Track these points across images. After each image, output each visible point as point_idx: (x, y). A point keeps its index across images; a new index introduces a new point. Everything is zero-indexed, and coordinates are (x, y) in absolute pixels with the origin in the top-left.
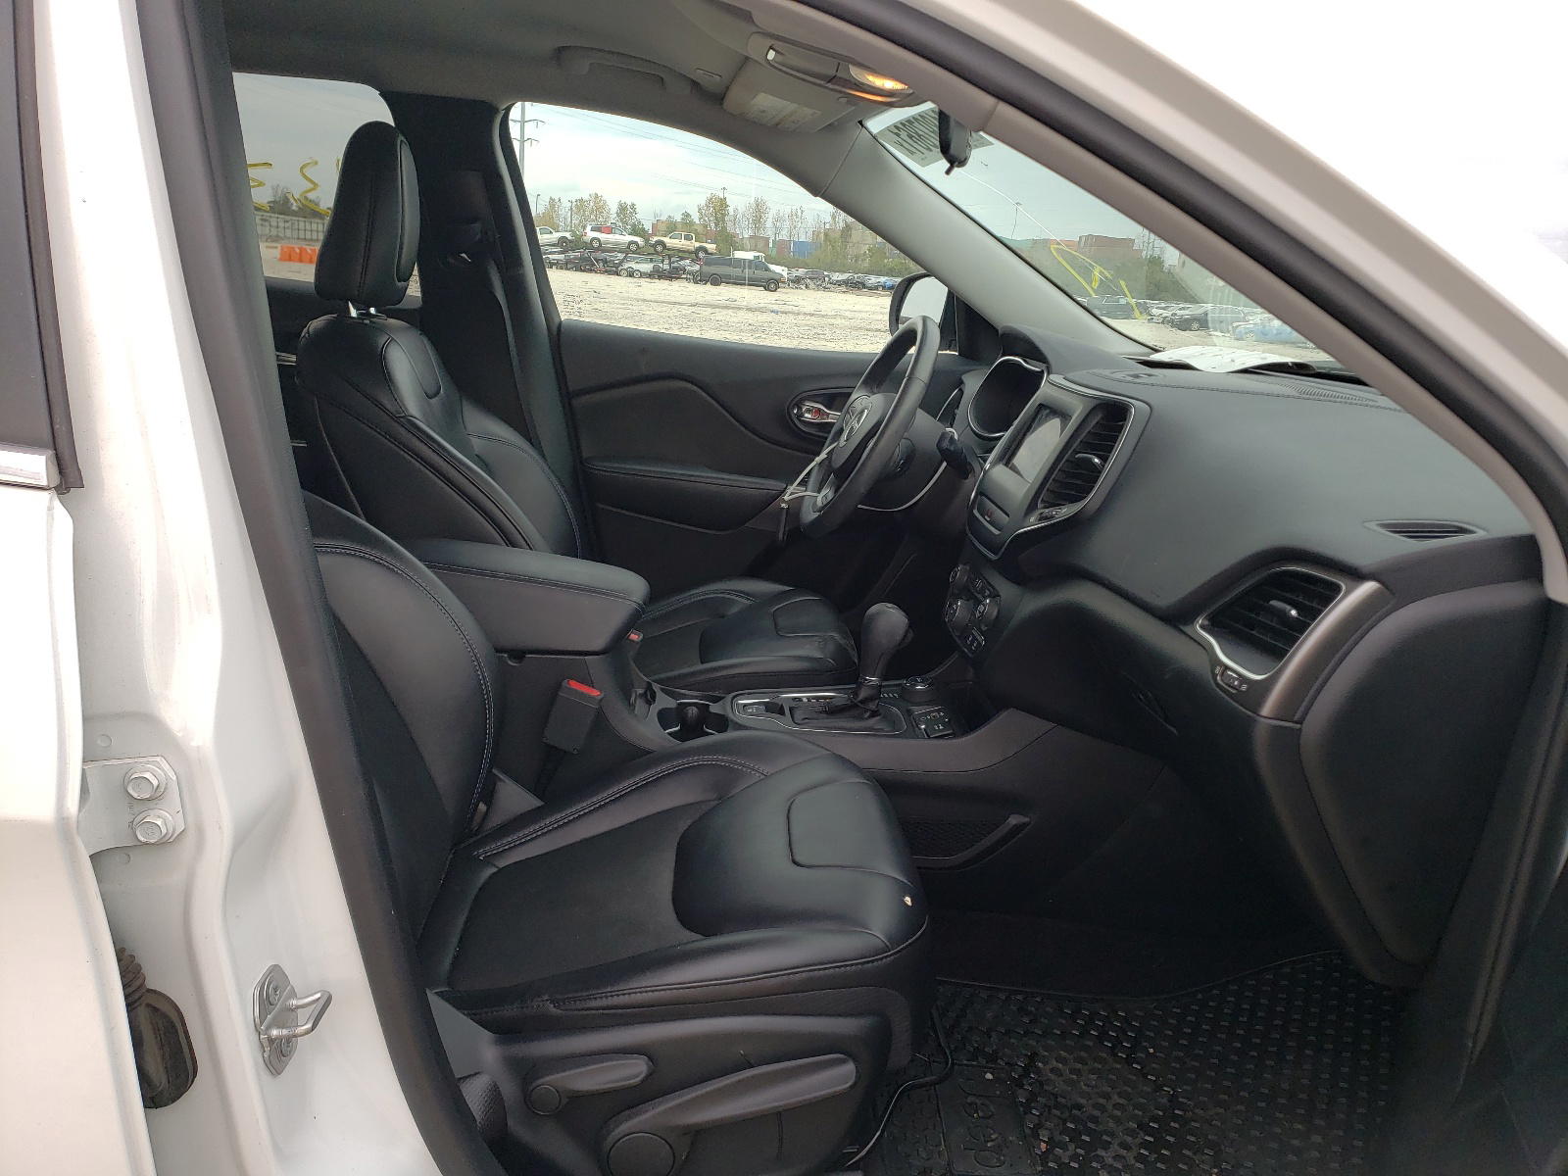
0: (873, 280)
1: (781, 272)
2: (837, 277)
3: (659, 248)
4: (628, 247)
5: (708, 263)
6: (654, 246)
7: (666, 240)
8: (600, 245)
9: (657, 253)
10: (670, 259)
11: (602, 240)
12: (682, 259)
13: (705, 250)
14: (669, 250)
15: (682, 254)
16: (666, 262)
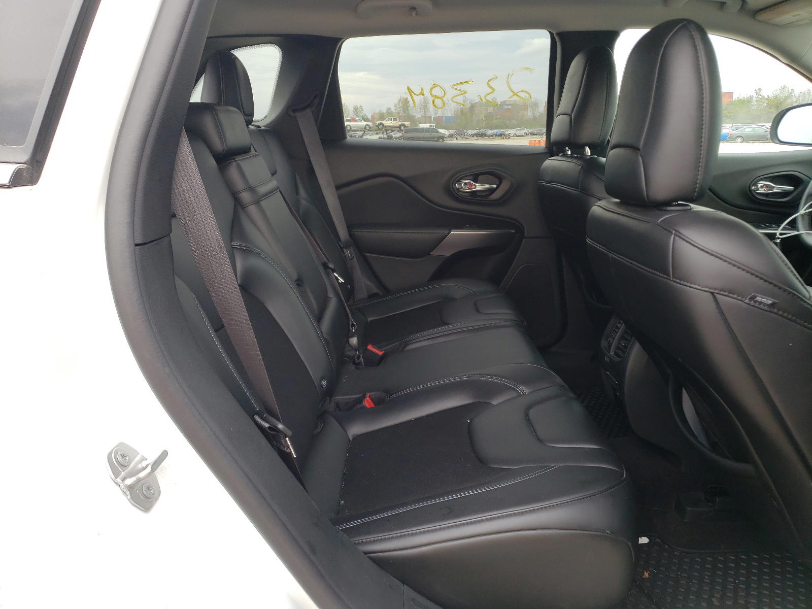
0: (490, 132)
1: (445, 133)
2: (470, 132)
3: (381, 127)
4: (365, 128)
5: (407, 131)
6: (378, 126)
7: (384, 122)
8: (351, 128)
9: (380, 130)
10: (386, 131)
11: (351, 125)
12: (392, 131)
13: (404, 125)
14: (386, 127)
15: (393, 129)
16: (385, 133)
